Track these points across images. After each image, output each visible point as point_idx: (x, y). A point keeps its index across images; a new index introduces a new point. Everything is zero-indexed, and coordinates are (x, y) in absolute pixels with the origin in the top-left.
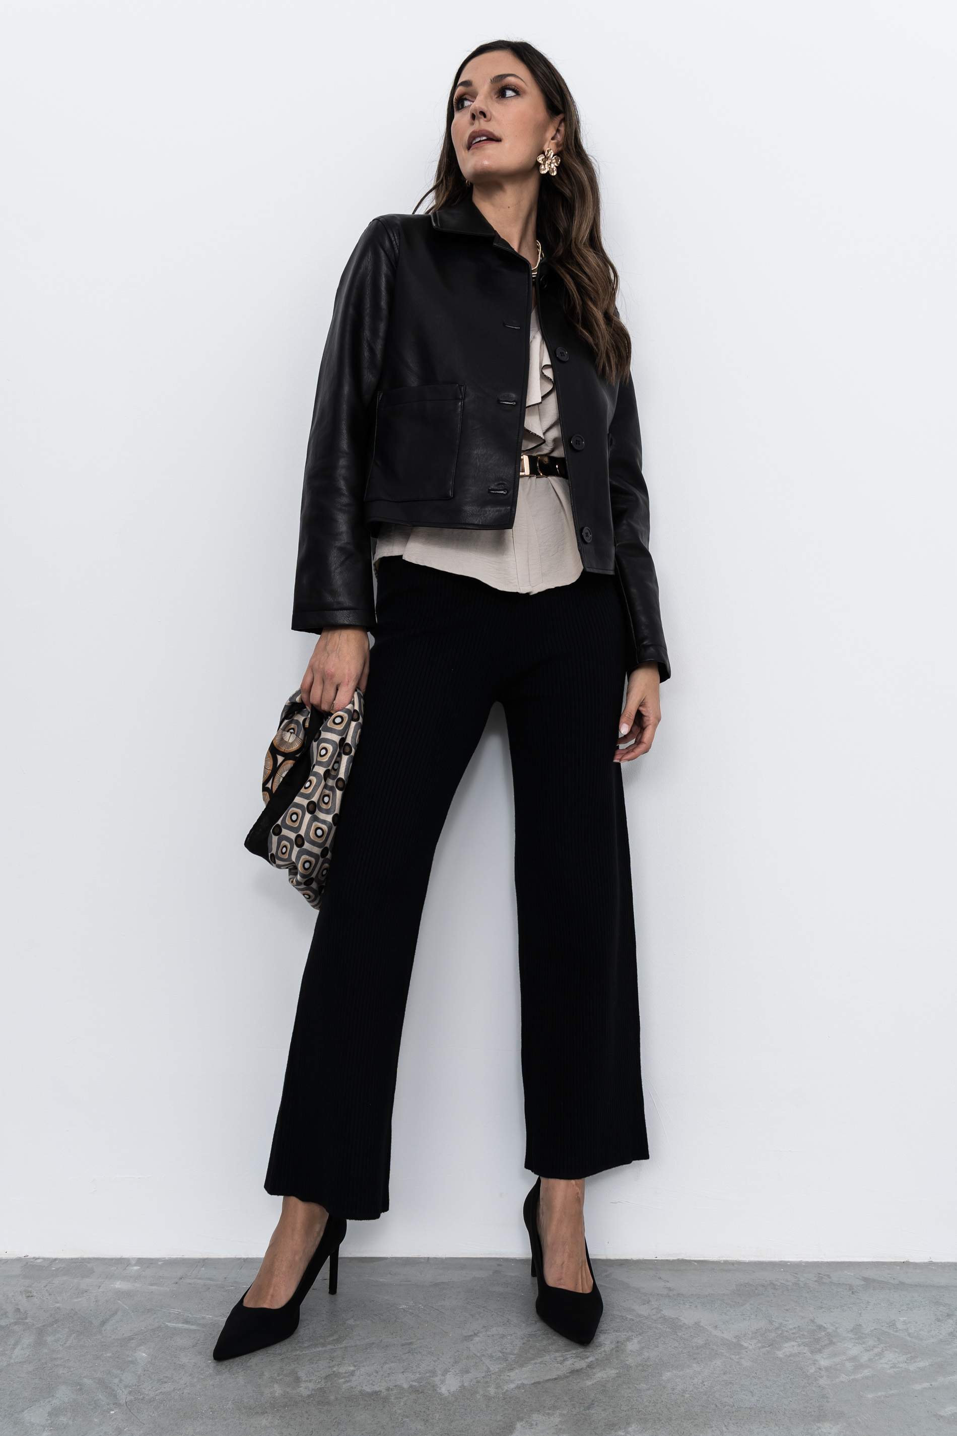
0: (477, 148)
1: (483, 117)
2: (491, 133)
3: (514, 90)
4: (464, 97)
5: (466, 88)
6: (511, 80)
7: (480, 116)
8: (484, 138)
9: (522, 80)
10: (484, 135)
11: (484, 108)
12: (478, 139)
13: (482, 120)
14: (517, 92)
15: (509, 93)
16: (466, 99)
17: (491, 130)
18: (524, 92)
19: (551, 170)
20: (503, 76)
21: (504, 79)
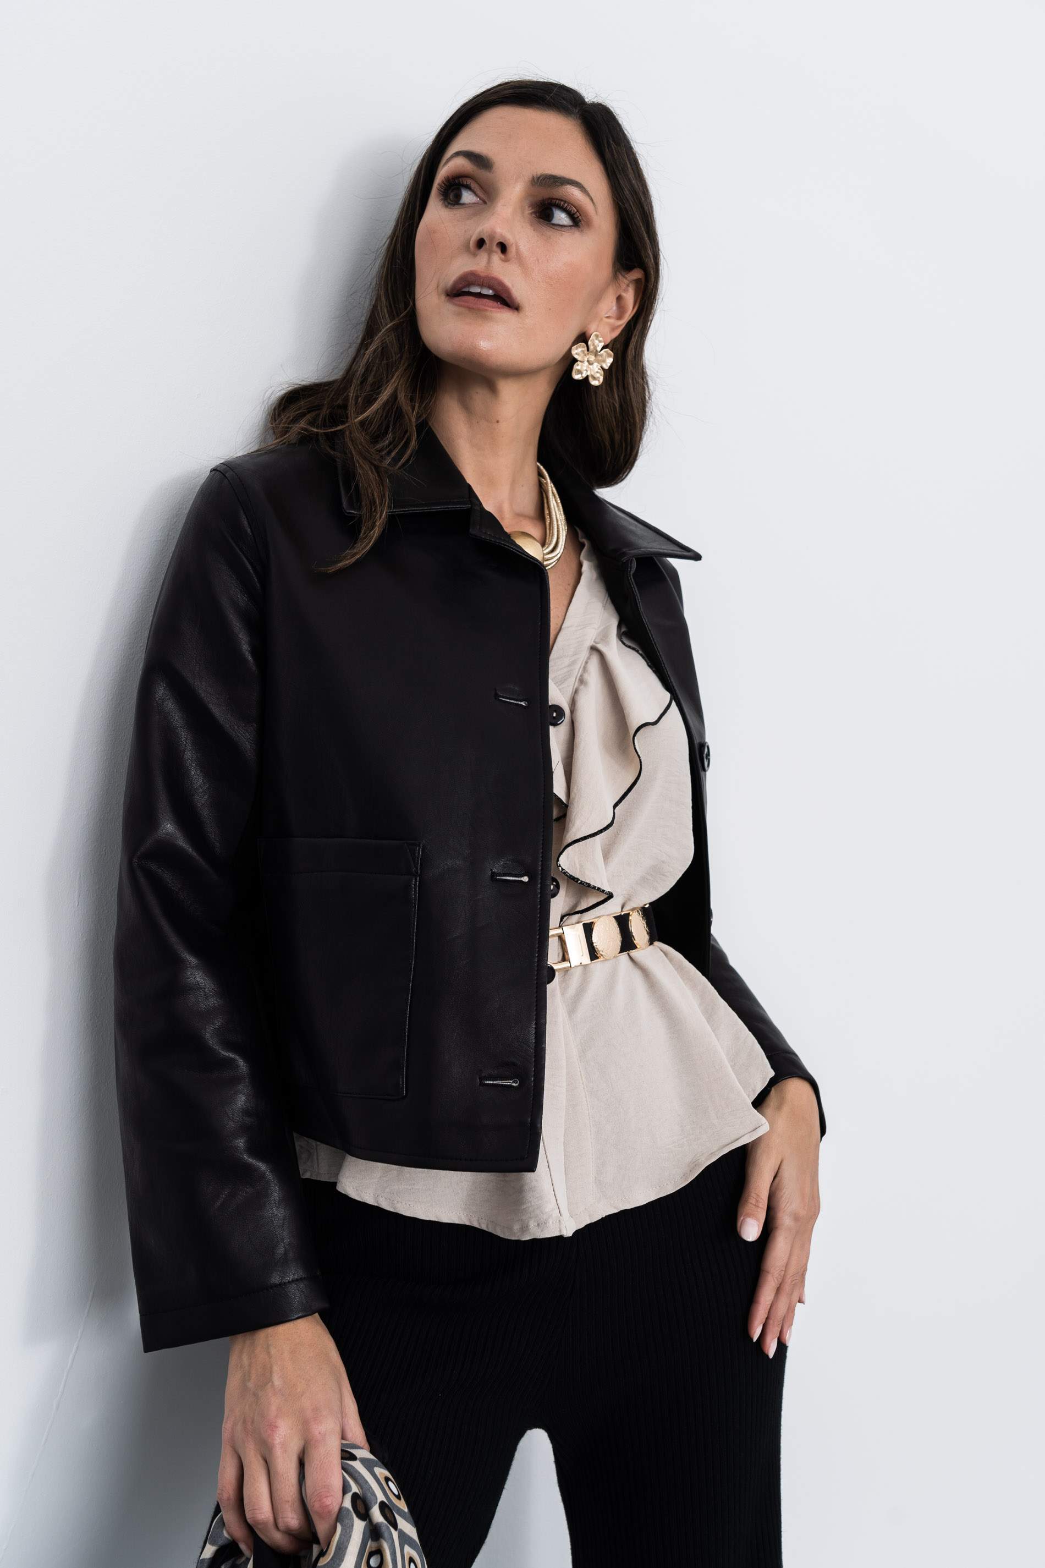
0: (469, 308)
1: (499, 251)
2: (507, 290)
3: (571, 215)
4: (469, 182)
5: (475, 168)
6: (574, 193)
7: (495, 248)
8: (490, 292)
9: (592, 200)
10: (490, 287)
11: (509, 238)
12: (476, 290)
13: (497, 257)
14: (578, 219)
15: (561, 217)
16: (468, 187)
17: (507, 282)
18: (589, 224)
19: (593, 373)
20: (557, 180)
21: (559, 186)
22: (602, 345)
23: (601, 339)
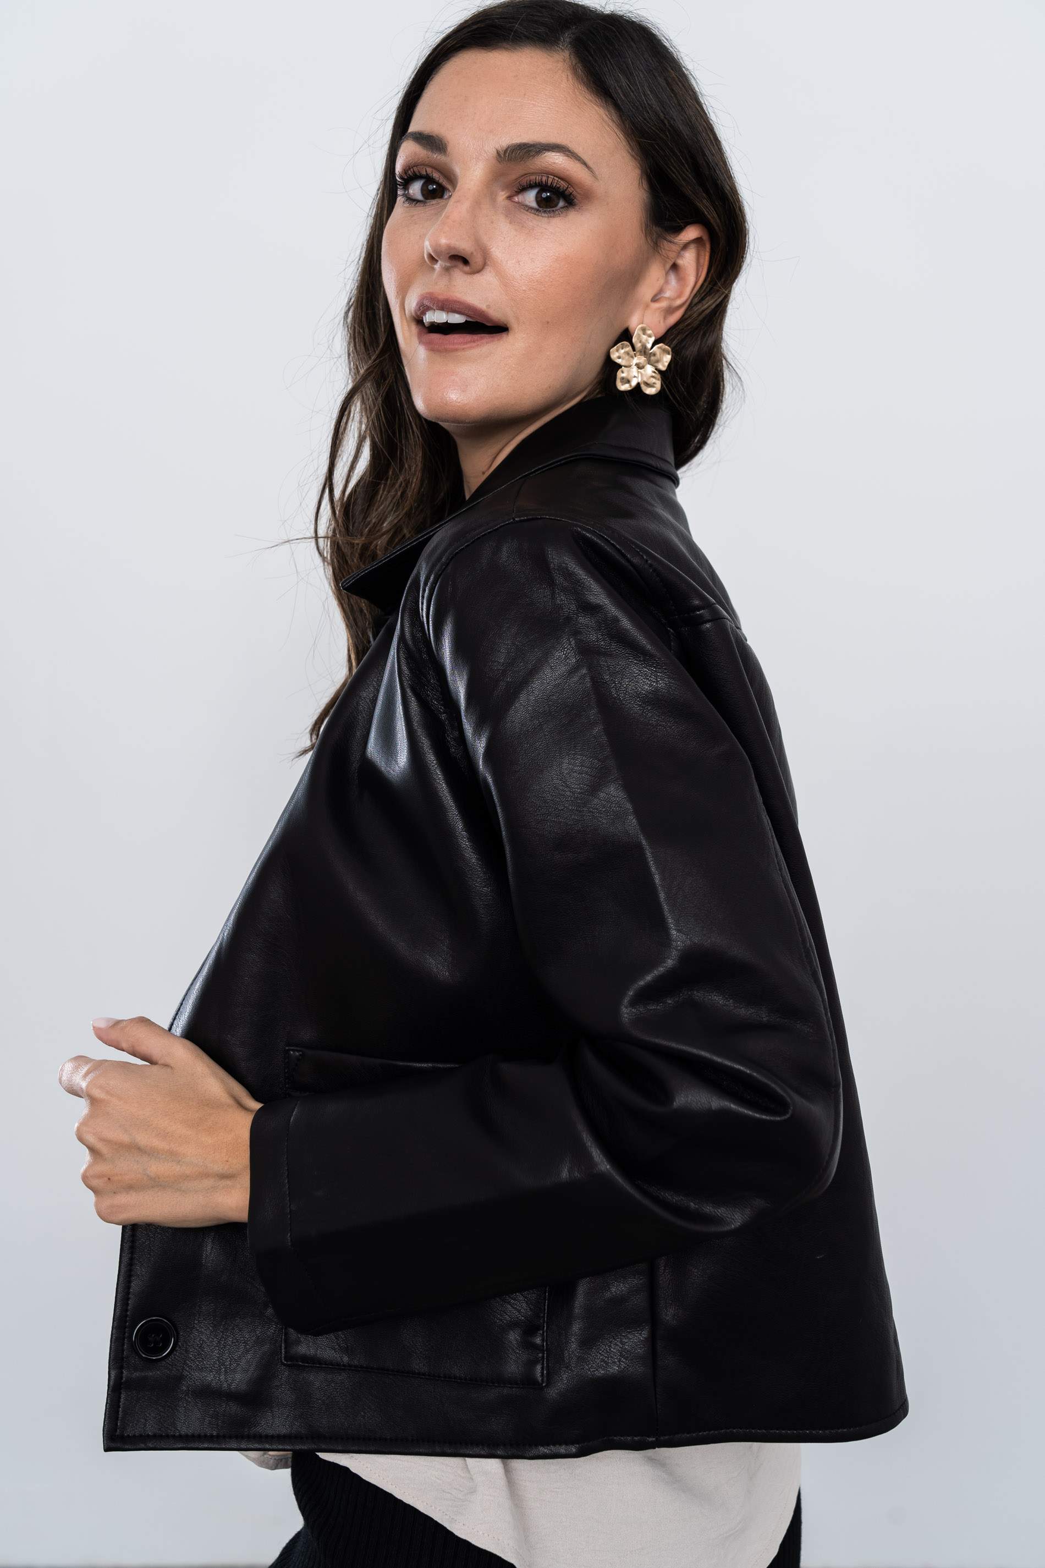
2: (483, 311)
6: (557, 161)
19: (645, 379)
20: (530, 149)
21: (534, 156)
22: (652, 340)
23: (649, 332)
